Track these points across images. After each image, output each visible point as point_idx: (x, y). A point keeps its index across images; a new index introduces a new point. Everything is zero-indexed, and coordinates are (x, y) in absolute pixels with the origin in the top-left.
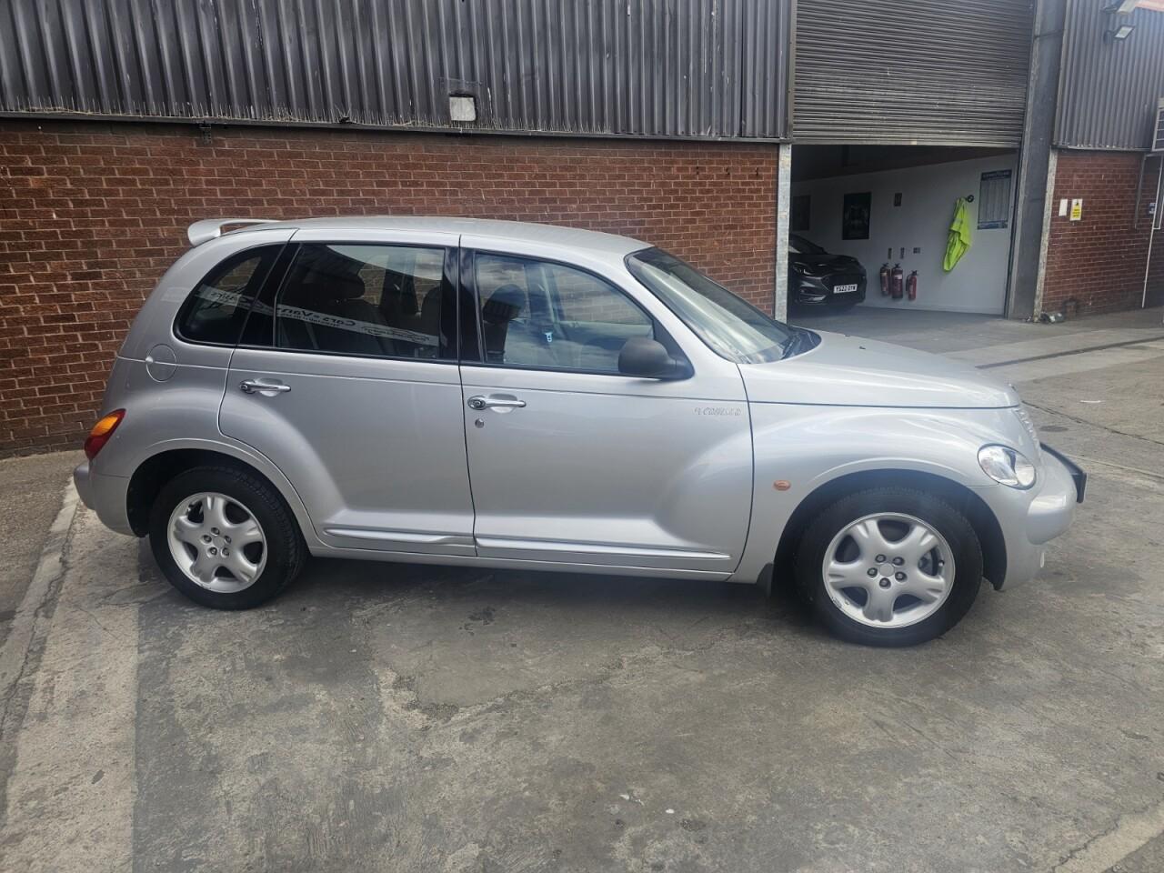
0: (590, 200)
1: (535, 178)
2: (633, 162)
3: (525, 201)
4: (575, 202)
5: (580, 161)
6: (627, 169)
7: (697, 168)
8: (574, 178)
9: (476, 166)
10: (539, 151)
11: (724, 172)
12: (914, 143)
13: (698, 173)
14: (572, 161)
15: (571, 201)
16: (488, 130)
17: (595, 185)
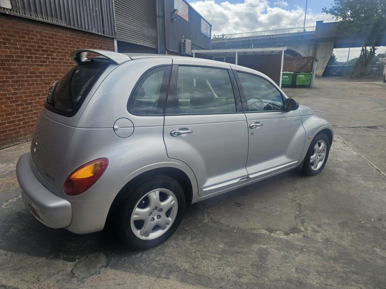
0: (60, 52)
1: (39, 40)
2: (73, 38)
3: (36, 50)
4: (55, 53)
5: (55, 35)
6: (72, 41)
7: (93, 44)
8: (54, 42)
9: (14, 31)
10: (39, 28)
11: (100, 47)
12: (138, 44)
13: (93, 46)
14: (52, 34)
15: (54, 52)
16: (17, 14)
17: (62, 46)
